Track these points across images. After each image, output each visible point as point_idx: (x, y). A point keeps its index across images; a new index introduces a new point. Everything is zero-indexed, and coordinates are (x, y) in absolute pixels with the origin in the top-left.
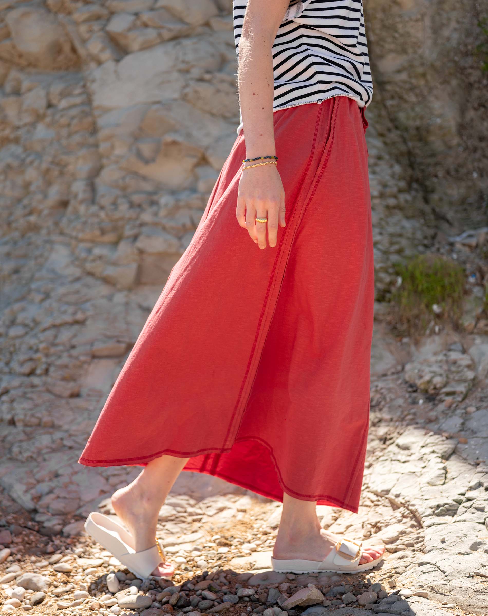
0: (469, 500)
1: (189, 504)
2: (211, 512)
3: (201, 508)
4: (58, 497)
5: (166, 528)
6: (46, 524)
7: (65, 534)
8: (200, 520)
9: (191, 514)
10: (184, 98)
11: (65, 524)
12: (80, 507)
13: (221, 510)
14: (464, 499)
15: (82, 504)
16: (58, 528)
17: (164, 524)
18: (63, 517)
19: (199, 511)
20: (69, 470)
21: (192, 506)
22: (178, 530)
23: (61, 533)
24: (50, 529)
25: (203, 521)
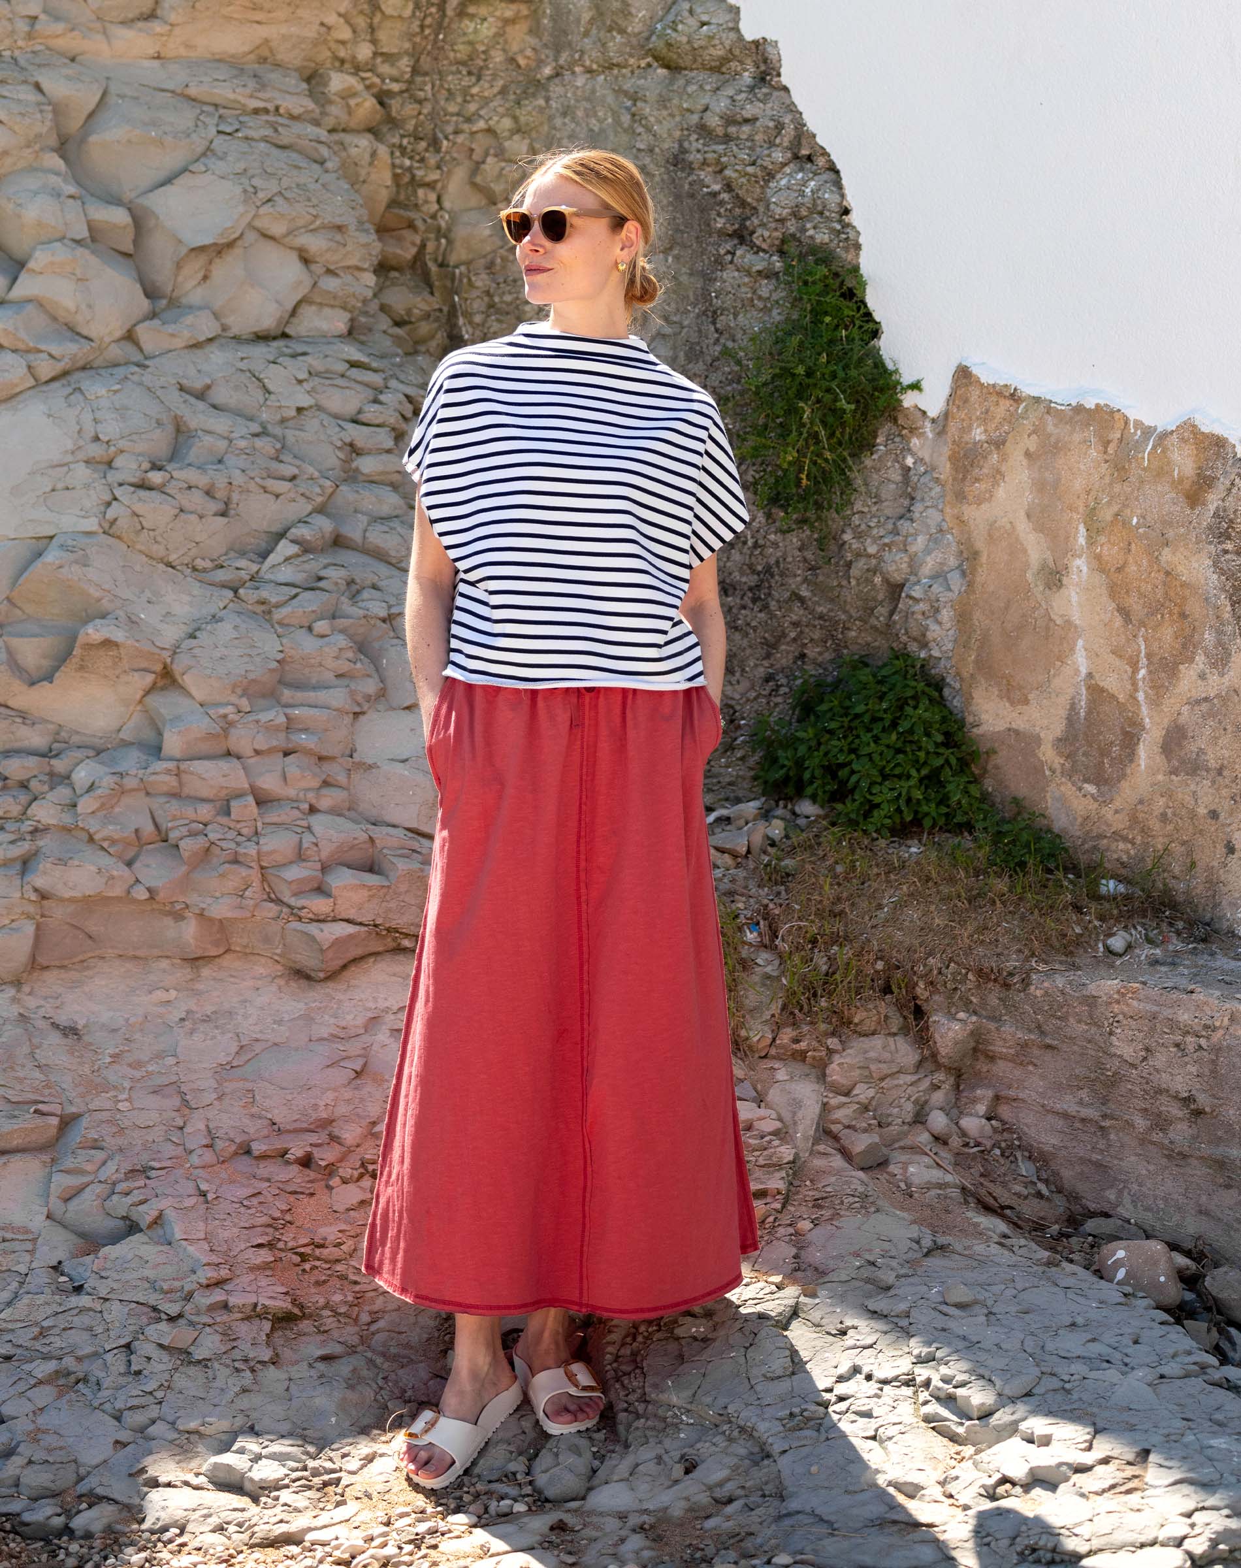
0: (841, 1399)
1: (307, 1453)
2: (353, 1464)
3: (331, 1460)
4: (30, 1462)
5: (282, 1501)
6: (27, 1517)
7: (78, 1534)
8: (337, 1482)
9: (316, 1473)
10: (109, 529)
11: (69, 1514)
12: (80, 1479)
13: (370, 1459)
14: (834, 1399)
15: (82, 1471)
16: (58, 1521)
17: (273, 1494)
18: (58, 1500)
19: (328, 1465)
20: (28, 1407)
21: (314, 1457)
22: (306, 1503)
23: (68, 1531)
24: (42, 1526)
25: (343, 1482)
